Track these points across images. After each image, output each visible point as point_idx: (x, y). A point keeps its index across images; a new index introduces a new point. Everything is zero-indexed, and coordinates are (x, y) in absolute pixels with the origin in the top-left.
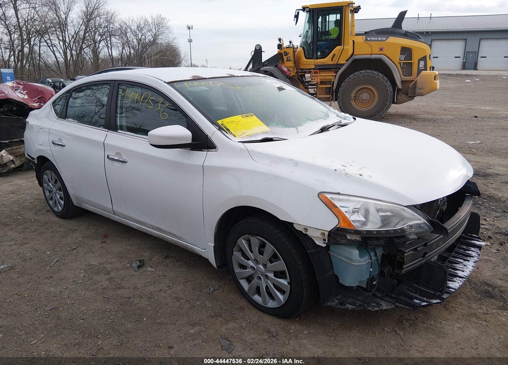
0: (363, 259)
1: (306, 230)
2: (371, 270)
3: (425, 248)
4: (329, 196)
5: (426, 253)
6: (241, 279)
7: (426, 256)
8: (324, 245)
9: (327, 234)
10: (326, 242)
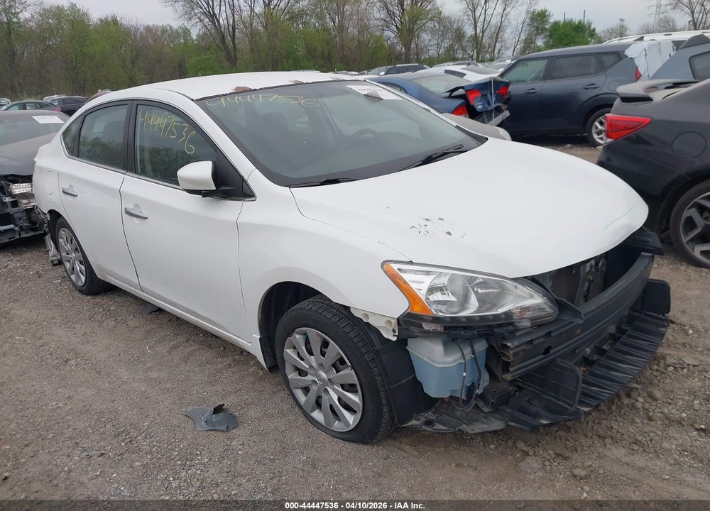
0: (450, 359)
1: (366, 316)
2: (464, 374)
3: (547, 339)
4: (395, 267)
5: (550, 348)
6: (296, 388)
7: (552, 351)
8: (394, 339)
9: (395, 322)
10: (397, 334)
